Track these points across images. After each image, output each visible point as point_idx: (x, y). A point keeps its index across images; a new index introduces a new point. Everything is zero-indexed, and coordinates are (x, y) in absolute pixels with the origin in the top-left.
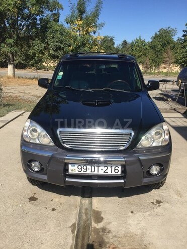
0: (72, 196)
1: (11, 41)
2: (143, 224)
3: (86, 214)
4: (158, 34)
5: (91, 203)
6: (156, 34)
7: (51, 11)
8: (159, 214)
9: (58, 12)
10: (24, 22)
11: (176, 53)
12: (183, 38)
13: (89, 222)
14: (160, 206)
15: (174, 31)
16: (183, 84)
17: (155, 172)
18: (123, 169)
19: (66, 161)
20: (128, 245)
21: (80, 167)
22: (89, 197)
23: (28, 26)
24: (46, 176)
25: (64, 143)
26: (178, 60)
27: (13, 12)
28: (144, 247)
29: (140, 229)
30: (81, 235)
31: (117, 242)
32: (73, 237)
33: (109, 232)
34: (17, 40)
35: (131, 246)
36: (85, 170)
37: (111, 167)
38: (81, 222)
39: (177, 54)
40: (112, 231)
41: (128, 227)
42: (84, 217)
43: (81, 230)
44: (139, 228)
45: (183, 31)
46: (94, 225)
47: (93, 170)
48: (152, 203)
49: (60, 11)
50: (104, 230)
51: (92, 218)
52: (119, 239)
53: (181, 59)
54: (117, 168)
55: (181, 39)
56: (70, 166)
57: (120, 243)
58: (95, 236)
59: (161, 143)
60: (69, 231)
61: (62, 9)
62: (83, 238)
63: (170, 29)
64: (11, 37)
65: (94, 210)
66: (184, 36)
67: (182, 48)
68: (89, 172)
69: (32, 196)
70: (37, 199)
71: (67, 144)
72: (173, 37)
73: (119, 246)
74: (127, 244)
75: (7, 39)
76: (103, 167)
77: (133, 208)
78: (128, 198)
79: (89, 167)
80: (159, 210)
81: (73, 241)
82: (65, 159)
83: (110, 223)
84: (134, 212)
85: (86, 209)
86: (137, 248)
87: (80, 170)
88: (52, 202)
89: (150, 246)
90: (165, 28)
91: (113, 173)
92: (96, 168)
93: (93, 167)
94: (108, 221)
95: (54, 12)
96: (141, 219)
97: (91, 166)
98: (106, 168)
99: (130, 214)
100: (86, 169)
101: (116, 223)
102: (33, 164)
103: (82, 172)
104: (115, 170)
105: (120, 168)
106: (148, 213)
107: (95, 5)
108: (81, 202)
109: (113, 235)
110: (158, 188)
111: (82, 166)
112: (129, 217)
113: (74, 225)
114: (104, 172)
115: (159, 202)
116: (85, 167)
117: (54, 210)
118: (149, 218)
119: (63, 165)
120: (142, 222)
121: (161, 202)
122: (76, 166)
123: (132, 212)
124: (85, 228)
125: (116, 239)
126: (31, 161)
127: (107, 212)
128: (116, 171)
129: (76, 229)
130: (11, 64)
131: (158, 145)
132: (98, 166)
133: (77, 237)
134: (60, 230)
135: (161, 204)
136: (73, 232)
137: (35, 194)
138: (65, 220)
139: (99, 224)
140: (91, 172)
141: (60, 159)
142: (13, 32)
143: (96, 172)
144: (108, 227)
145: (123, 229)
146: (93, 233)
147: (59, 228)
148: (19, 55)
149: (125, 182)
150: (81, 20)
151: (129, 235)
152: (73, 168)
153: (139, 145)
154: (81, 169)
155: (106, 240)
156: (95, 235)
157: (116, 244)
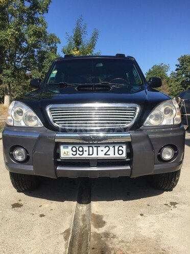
0: (65, 201)
1: (9, 72)
2: (157, 226)
3: (84, 220)
4: (152, 70)
5: (90, 209)
6: (150, 70)
7: (49, 45)
8: (176, 215)
9: (55, 45)
10: (22, 55)
11: (170, 86)
12: (176, 72)
13: (87, 229)
14: (176, 207)
15: (167, 67)
16: (183, 100)
17: (167, 157)
18: (129, 151)
19: (56, 140)
20: (141, 250)
21: (74, 149)
22: (87, 203)
23: (25, 58)
24: (32, 166)
25: (54, 122)
26: (173, 92)
27: (11, 42)
28: (163, 251)
29: (154, 232)
30: (76, 243)
31: (125, 248)
32: (66, 245)
33: (114, 237)
34: (15, 71)
35: (145, 251)
36: (81, 153)
37: (114, 147)
38: (77, 229)
39: (172, 87)
40: (117, 236)
41: (138, 230)
42: (81, 224)
43: (78, 238)
44: (152, 231)
45: (176, 65)
46: (94, 229)
47: (91, 153)
48: (165, 204)
49: (57, 45)
50: (107, 235)
51: (92, 222)
52: (128, 244)
53: (176, 91)
54: (120, 148)
55: (174, 73)
56: (62, 147)
57: (129, 249)
58: (96, 242)
59: (172, 121)
60: (61, 238)
61: (59, 42)
62: (80, 246)
63: (163, 65)
64: (8, 68)
65: (94, 214)
66: (177, 70)
67: (176, 81)
68: (86, 155)
69: (16, 202)
70: (22, 205)
71: (58, 124)
72: (166, 73)
73: (128, 252)
74: (138, 250)
75: (4, 70)
76: (103, 148)
77: (142, 211)
78: (135, 200)
79: (86, 148)
80: (174, 211)
81: (66, 248)
82: (55, 137)
83: (114, 227)
84: (144, 215)
85: (84, 216)
86: (152, 253)
87: (75, 153)
88: (40, 208)
89: (170, 251)
90: (158, 65)
91: (117, 155)
92: (95, 149)
93: (91, 148)
94: (111, 225)
95: (51, 45)
96: (154, 221)
97: (89, 147)
98: (107, 148)
99: (139, 216)
100: (83, 151)
101: (122, 227)
102: (16, 152)
103: (78, 156)
104: (119, 150)
105: (124, 148)
106: (161, 215)
107: (91, 37)
108: (76, 207)
109: (120, 240)
110: (171, 190)
111: (77, 148)
112: (139, 219)
113: (67, 231)
114: (105, 154)
115: (173, 204)
116: (81, 149)
117: (42, 216)
118: (163, 219)
119: (53, 146)
120: (156, 224)
121: (176, 203)
122: (70, 148)
123: (142, 215)
124: (82, 236)
125: (123, 244)
126: (14, 148)
127: (110, 216)
128: (120, 152)
129: (71, 235)
130: (8, 95)
131: (168, 124)
132: (97, 147)
133: (72, 245)
134: (49, 237)
135: (176, 205)
136: (66, 238)
137: (20, 200)
138: (56, 226)
139: (100, 228)
140: (89, 155)
141: (49, 137)
142: (11, 63)
143: (95, 156)
144: (112, 231)
145: (132, 233)
146: (92, 239)
147: (48, 235)
148: (17, 91)
149: (132, 169)
150: (78, 50)
151: (140, 239)
152: (66, 150)
153: (147, 123)
154: (76, 151)
155: (111, 246)
156: (95, 240)
157: (124, 250)
